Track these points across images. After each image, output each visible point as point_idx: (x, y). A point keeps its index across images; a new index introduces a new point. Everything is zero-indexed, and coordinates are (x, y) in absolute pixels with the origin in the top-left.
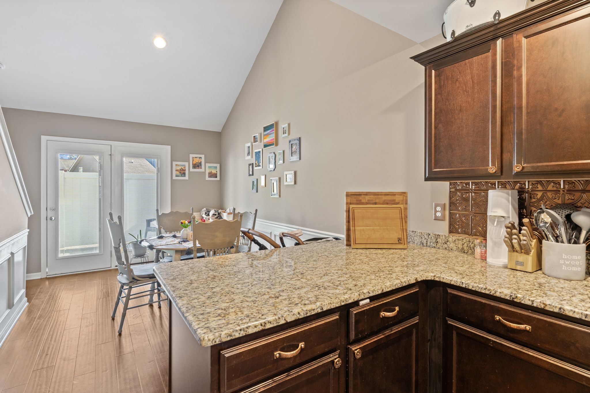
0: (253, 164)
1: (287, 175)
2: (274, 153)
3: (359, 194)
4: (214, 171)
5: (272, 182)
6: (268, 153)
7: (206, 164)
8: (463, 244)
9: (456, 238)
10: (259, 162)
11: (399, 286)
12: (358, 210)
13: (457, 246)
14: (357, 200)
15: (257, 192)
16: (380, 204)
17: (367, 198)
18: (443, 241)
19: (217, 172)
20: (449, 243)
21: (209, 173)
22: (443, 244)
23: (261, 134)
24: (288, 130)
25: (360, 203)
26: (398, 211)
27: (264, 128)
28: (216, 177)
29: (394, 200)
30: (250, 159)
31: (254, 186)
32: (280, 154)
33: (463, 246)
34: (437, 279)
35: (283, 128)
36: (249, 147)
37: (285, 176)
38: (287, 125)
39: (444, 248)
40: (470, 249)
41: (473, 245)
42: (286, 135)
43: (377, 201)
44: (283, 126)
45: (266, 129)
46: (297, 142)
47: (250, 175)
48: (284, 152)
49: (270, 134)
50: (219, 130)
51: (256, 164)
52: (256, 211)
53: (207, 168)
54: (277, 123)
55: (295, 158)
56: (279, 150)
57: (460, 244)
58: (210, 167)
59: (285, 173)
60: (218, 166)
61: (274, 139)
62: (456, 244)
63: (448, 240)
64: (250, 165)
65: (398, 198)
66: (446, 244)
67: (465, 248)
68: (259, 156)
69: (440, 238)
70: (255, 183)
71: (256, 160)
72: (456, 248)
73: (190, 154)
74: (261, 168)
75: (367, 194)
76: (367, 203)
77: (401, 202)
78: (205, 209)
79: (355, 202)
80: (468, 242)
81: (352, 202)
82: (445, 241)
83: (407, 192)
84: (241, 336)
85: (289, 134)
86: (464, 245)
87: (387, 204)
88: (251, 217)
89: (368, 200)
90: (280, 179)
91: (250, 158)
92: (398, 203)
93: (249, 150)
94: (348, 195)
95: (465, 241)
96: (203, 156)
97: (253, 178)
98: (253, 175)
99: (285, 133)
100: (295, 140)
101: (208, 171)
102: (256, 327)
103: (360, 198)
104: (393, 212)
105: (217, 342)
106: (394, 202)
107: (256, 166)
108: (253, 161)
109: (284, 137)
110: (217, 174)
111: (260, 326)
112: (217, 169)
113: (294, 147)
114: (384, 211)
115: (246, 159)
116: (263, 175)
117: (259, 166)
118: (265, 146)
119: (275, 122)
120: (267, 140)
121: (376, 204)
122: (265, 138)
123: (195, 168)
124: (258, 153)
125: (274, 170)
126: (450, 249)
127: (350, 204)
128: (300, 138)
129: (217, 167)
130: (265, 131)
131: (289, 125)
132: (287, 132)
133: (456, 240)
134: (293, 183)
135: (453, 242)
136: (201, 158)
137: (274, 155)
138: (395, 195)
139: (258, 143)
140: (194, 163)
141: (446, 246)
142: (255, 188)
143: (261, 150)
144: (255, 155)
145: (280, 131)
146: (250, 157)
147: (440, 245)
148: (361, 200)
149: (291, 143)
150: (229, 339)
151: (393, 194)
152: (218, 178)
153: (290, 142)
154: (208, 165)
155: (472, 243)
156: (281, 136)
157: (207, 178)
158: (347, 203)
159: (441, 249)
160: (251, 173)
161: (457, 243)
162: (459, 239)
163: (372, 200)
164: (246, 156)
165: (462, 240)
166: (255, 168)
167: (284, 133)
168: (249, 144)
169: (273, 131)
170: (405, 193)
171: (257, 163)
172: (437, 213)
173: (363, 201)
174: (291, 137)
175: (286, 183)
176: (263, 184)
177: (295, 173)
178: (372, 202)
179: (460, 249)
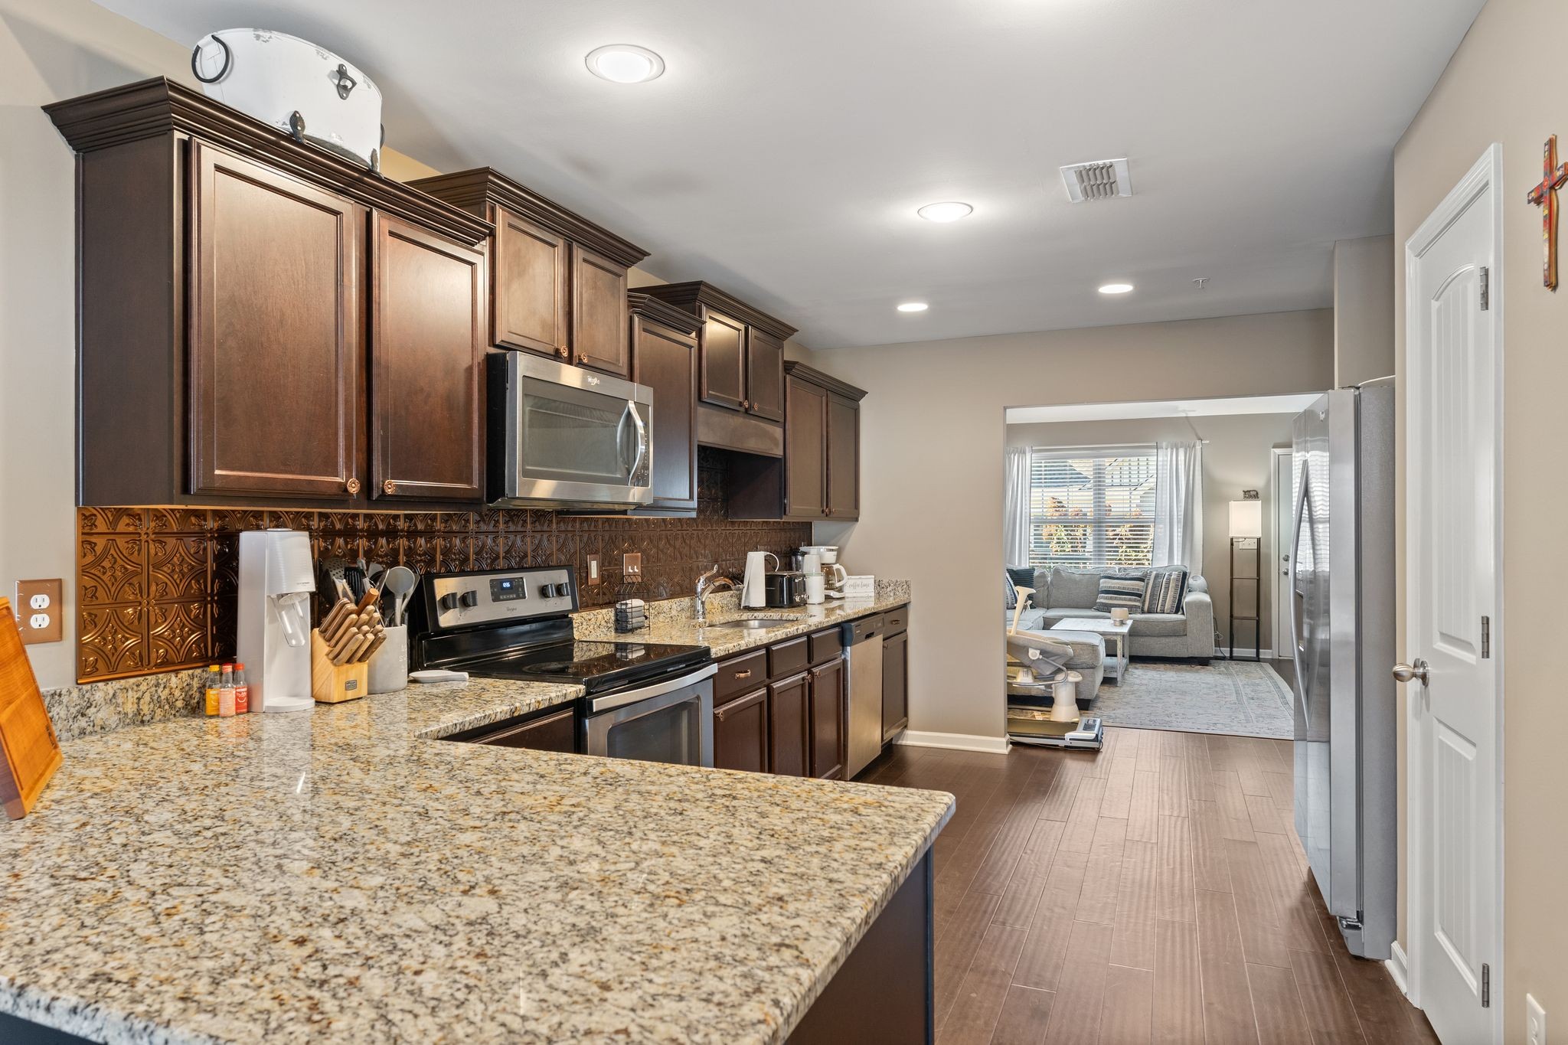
8: (139, 699)
9: (118, 686)
13: (119, 713)
18: (74, 710)
20: (95, 710)
22: (71, 720)
33: (138, 703)
39: (76, 732)
40: (160, 707)
41: (167, 691)
57: (131, 700)
62: (118, 705)
63: (92, 699)
66: (83, 715)
67: (146, 709)
69: (60, 703)
72: (116, 717)
80: (154, 689)
82: (78, 707)
86: (142, 701)
95: (143, 687)
126: (97, 728)
133: (118, 691)
135: (106, 703)
141: (82, 722)
147: (60, 726)
155: (165, 687)
159: (67, 740)
161: (120, 701)
162: (127, 686)
165: (135, 688)
172: (34, 616)
179: (130, 716)
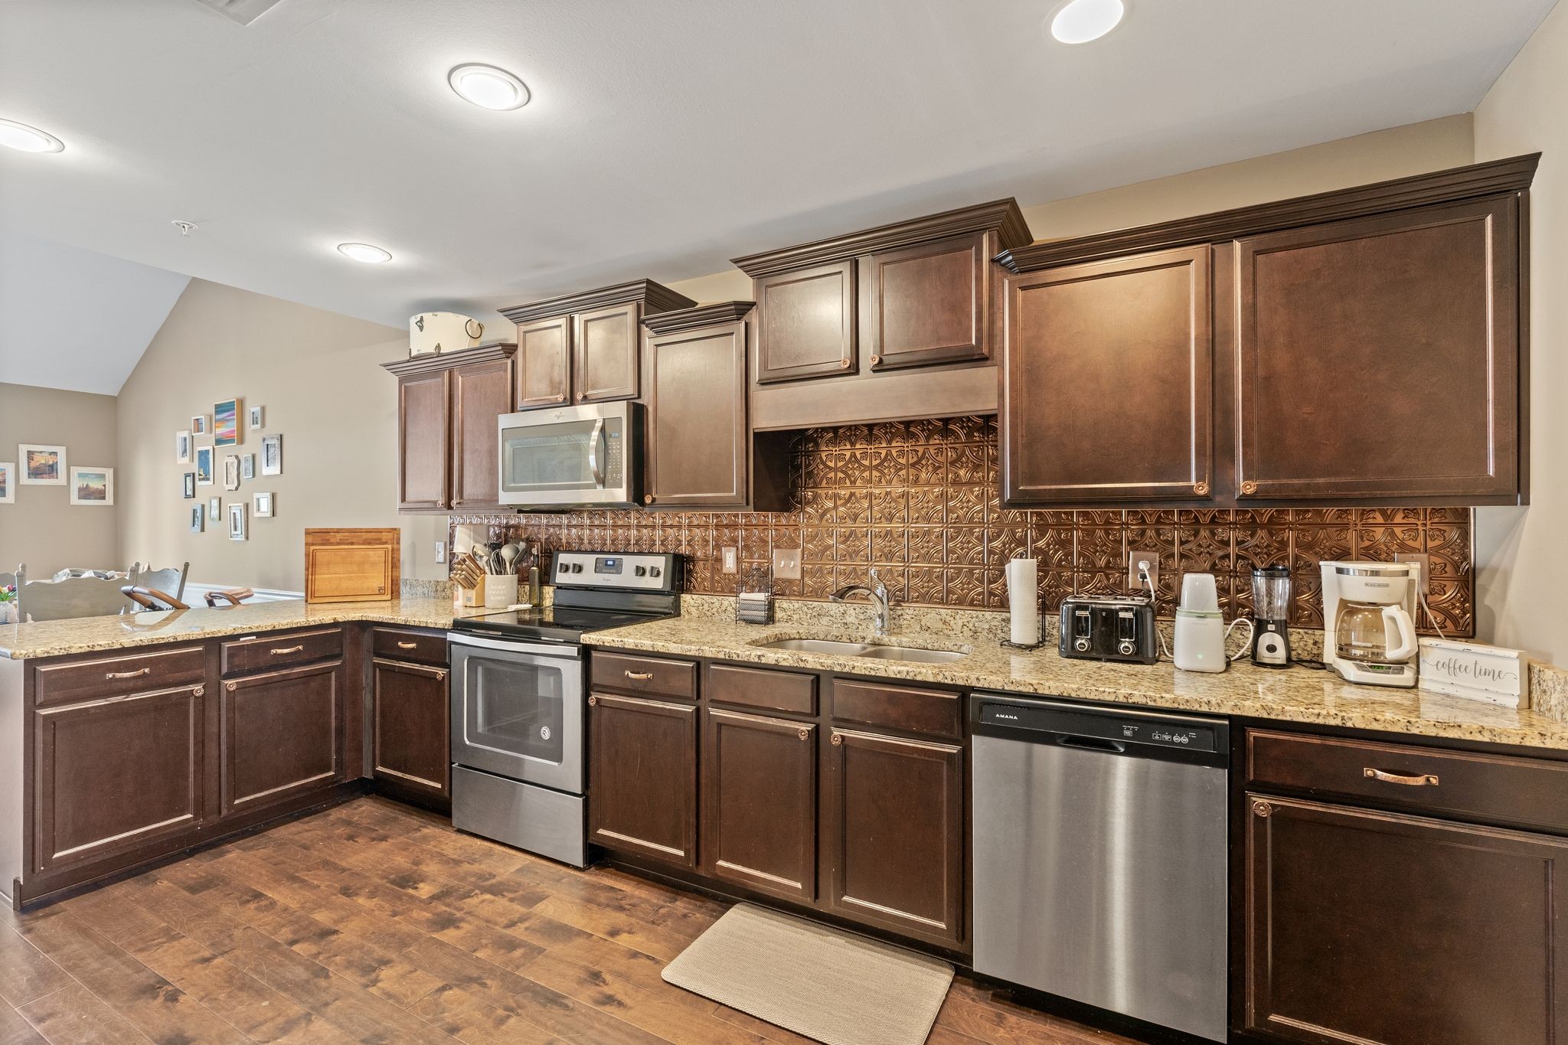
0: (194, 474)
1: (261, 500)
2: (237, 457)
3: (327, 532)
4: (96, 485)
5: (232, 512)
6: (224, 458)
7: (72, 467)
10: (207, 473)
11: (303, 624)
12: (323, 553)
14: (322, 540)
15: (203, 530)
16: (358, 544)
17: (339, 536)
19: (104, 486)
21: (80, 490)
23: (211, 417)
24: (262, 418)
25: (326, 542)
26: (382, 553)
27: (217, 406)
28: (104, 498)
29: (379, 539)
30: (187, 464)
31: (196, 519)
32: (246, 460)
34: (364, 619)
35: (253, 413)
36: (185, 439)
37: (255, 500)
38: (258, 409)
42: (258, 426)
43: (354, 540)
44: (253, 409)
45: (220, 409)
46: (277, 443)
47: (187, 496)
48: (254, 457)
49: (228, 421)
50: (112, 391)
51: (200, 475)
52: (187, 565)
53: (74, 478)
54: (241, 402)
55: (274, 470)
56: (245, 452)
58: (80, 475)
59: (256, 495)
60: (109, 473)
61: (234, 431)
64: (187, 475)
65: (385, 536)
68: (207, 459)
69: (439, 585)
70: (199, 514)
71: (200, 467)
73: (20, 445)
74: (210, 483)
75: (338, 531)
76: (338, 544)
77: (389, 542)
78: (67, 571)
79: (320, 542)
81: (314, 542)
83: (400, 529)
84: (61, 654)
85: (263, 425)
87: (370, 544)
88: (175, 577)
89: (340, 539)
90: (247, 506)
91: (188, 462)
92: (386, 543)
93: (186, 445)
94: (308, 533)
96: (61, 451)
97: (196, 503)
98: (194, 497)
99: (257, 423)
100: (272, 438)
101: (76, 484)
102: (81, 648)
103: (328, 536)
104: (376, 554)
105: (31, 657)
106: (380, 542)
107: (200, 480)
108: (195, 468)
109: (255, 431)
110: (105, 491)
111: (86, 648)
112: (105, 480)
113: (271, 450)
114: (363, 553)
115: (178, 463)
116: (215, 498)
117: (208, 479)
118: (219, 442)
119: (237, 400)
120: (222, 430)
121: (352, 544)
122: (218, 427)
123: (35, 478)
124: (204, 454)
125: (237, 489)
127: (313, 544)
128: (281, 435)
129: (104, 475)
130: (217, 413)
131: (263, 409)
132: (259, 422)
134: (269, 515)
136: (55, 453)
137: (236, 461)
138: (382, 532)
139: (203, 433)
140: (33, 464)
142: (198, 522)
143: (210, 448)
144: (199, 457)
145: (248, 419)
146: (186, 460)
147: (439, 593)
148: (329, 540)
149: (267, 442)
150: (46, 655)
151: (379, 531)
152: (109, 500)
153: (264, 440)
154: (75, 470)
156: (250, 428)
157: (74, 499)
158: (307, 544)
160: (189, 492)
163: (347, 539)
164: (178, 457)
166: (198, 483)
167: (255, 422)
168: (185, 434)
169: (233, 415)
170: (395, 529)
171: (202, 473)
172: (439, 554)
173: (332, 540)
174: (266, 432)
175: (257, 515)
176: (215, 513)
177: (274, 496)
178: (346, 542)
